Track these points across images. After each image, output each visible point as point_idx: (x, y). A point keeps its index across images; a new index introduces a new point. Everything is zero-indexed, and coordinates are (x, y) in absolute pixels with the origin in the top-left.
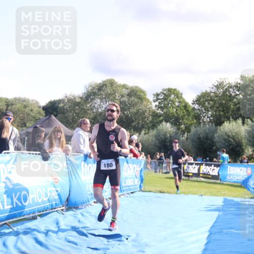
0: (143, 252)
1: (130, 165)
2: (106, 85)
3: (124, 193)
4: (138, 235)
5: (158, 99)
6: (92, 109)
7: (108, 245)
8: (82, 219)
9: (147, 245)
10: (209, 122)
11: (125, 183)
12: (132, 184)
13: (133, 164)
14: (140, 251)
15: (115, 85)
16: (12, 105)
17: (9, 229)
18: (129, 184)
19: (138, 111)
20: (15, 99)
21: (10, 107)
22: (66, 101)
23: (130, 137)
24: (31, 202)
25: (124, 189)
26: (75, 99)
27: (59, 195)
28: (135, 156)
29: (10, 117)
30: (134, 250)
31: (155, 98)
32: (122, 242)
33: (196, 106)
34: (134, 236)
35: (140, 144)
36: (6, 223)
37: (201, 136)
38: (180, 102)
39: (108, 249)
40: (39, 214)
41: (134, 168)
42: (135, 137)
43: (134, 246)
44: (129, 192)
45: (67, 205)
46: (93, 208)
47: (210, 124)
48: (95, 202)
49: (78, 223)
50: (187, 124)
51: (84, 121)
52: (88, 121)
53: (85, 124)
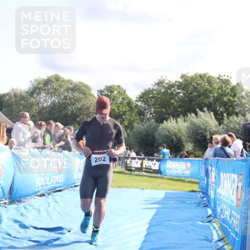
2: (51, 81)
6: (38, 104)
10: (152, 118)
15: (60, 80)
19: (82, 106)
27: (2, 189)
31: (99, 94)
32: (64, 235)
33: (140, 103)
34: (75, 229)
38: (123, 98)
44: (73, 186)
45: (10, 198)
46: (37, 201)
47: (153, 120)
48: (38, 195)
49: (20, 216)
50: (130, 119)
51: (24, 114)
52: (27, 114)
53: (24, 117)
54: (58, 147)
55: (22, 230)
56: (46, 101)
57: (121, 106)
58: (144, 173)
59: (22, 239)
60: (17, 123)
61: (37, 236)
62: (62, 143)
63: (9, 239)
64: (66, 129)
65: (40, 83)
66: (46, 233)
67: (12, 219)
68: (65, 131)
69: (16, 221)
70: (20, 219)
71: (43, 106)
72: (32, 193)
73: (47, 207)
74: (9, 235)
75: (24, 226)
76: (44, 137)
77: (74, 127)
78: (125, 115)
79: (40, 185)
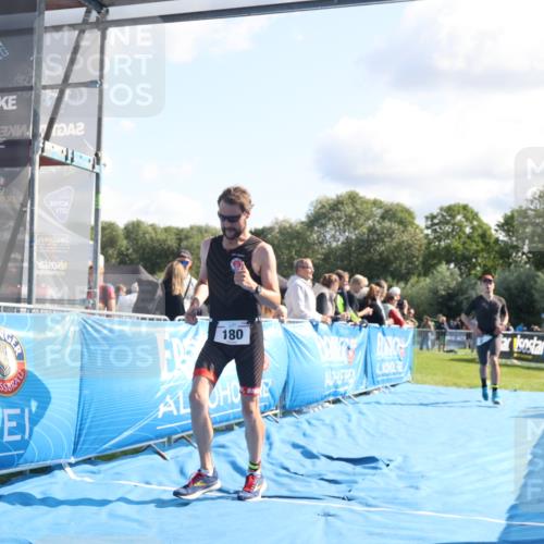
0: (417, 488)
1: (389, 338)
2: (342, 203)
3: (380, 386)
4: (405, 458)
5: (433, 225)
6: (321, 243)
7: (354, 474)
8: (308, 430)
9: (422, 477)
10: (526, 263)
11: (381, 369)
12: (394, 371)
13: (394, 335)
14: (412, 487)
15: (359, 202)
16: (187, 238)
17: (187, 446)
18: (387, 372)
19: (400, 245)
20: (192, 228)
21: (184, 243)
22: (277, 230)
23: (388, 290)
24: (222, 404)
25: (379, 379)
26: (291, 227)
27: (270, 391)
28: (397, 322)
29: (187, 260)
30: (400, 485)
31: (429, 223)
32: (379, 471)
33: (502, 236)
34: (399, 460)
35: (406, 302)
36: (183, 437)
37: (512, 286)
38: (473, 228)
39: (356, 482)
40: (237, 421)
41: (396, 344)
42: (396, 290)
43: (400, 477)
44: (388, 385)
45: (284, 407)
46: (327, 412)
47: (528, 266)
48: (329, 402)
49: (302, 437)
50: (485, 266)
51: (302, 262)
52: (309, 262)
53: (303, 267)
54: (362, 318)
55: (308, 462)
56: (334, 237)
57: (468, 241)
58: (516, 362)
59: (309, 476)
60: (292, 278)
61: (333, 472)
62: (368, 311)
63: (287, 476)
64: (373, 286)
65: (324, 206)
66: (349, 467)
67: (288, 442)
68: (371, 289)
69: (295, 446)
70: (302, 442)
71: (329, 247)
72: (319, 397)
73: (345, 421)
74: (287, 469)
75: (309, 455)
76: (335, 300)
77: (386, 281)
78: (476, 258)
79: (331, 384)
